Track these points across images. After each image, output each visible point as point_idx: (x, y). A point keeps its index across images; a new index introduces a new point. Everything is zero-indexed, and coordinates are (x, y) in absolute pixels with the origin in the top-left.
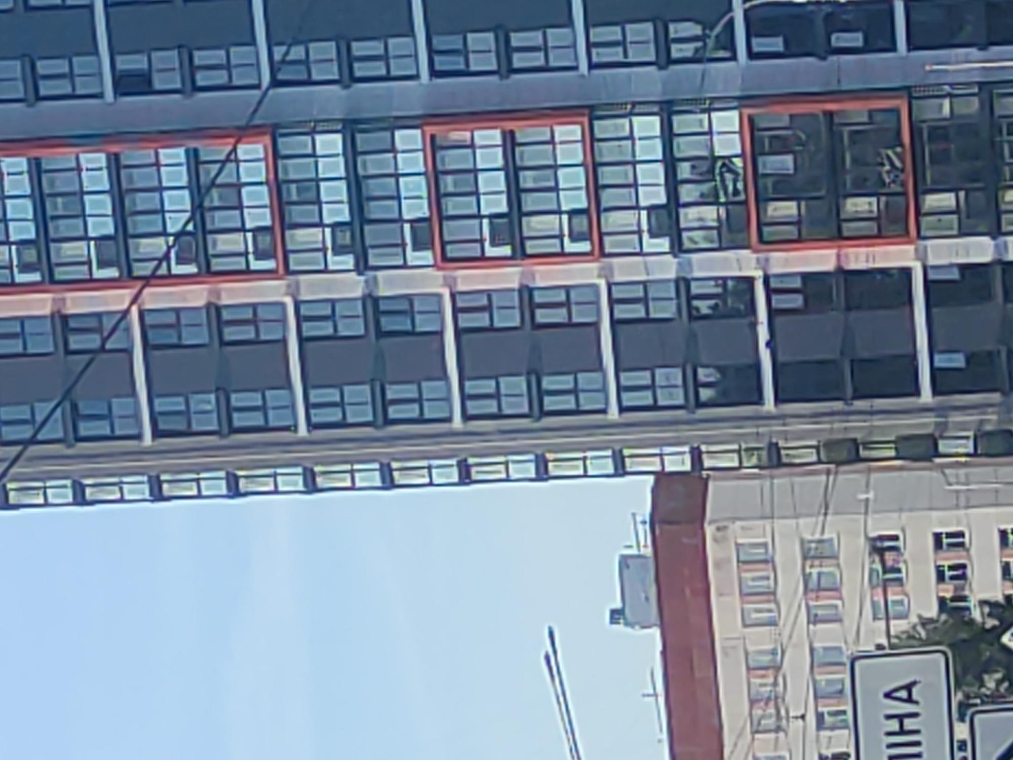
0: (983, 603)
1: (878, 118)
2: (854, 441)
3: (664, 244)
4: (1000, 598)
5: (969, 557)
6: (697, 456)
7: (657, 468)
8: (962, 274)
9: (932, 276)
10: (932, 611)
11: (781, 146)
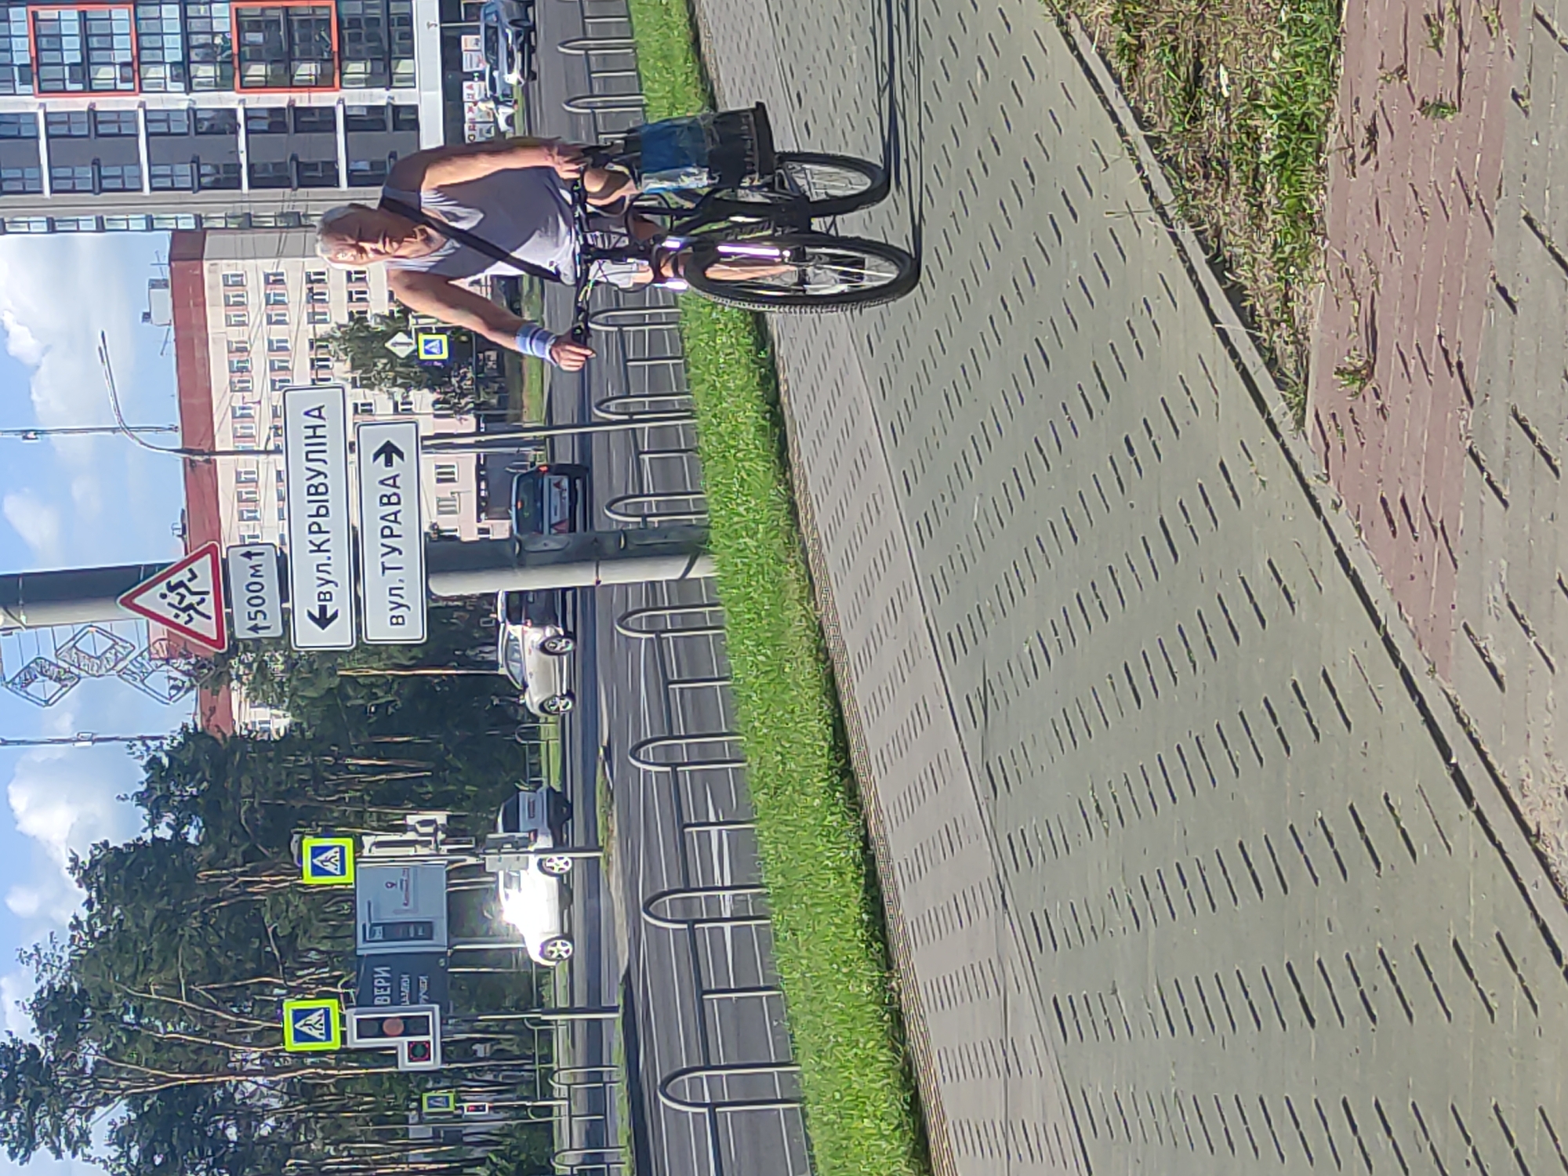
0: (377, 315)
1: (318, 12)
2: (298, 213)
3: (181, 86)
4: (387, 313)
5: (367, 286)
6: (199, 219)
7: (174, 227)
8: (368, 112)
9: (349, 113)
10: (345, 320)
11: (256, 26)
